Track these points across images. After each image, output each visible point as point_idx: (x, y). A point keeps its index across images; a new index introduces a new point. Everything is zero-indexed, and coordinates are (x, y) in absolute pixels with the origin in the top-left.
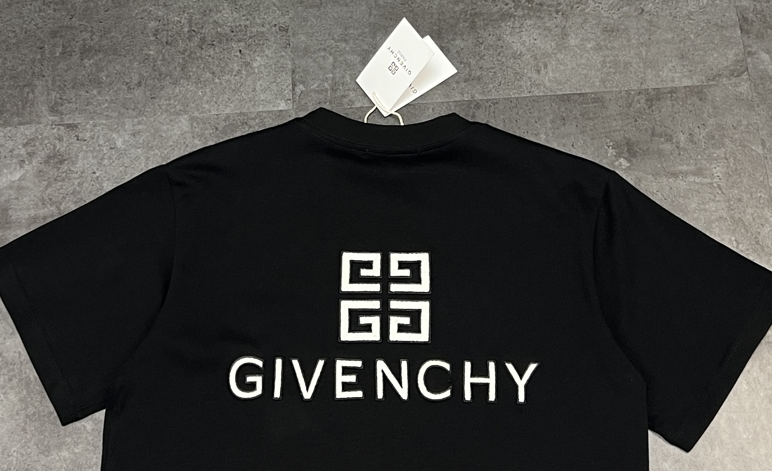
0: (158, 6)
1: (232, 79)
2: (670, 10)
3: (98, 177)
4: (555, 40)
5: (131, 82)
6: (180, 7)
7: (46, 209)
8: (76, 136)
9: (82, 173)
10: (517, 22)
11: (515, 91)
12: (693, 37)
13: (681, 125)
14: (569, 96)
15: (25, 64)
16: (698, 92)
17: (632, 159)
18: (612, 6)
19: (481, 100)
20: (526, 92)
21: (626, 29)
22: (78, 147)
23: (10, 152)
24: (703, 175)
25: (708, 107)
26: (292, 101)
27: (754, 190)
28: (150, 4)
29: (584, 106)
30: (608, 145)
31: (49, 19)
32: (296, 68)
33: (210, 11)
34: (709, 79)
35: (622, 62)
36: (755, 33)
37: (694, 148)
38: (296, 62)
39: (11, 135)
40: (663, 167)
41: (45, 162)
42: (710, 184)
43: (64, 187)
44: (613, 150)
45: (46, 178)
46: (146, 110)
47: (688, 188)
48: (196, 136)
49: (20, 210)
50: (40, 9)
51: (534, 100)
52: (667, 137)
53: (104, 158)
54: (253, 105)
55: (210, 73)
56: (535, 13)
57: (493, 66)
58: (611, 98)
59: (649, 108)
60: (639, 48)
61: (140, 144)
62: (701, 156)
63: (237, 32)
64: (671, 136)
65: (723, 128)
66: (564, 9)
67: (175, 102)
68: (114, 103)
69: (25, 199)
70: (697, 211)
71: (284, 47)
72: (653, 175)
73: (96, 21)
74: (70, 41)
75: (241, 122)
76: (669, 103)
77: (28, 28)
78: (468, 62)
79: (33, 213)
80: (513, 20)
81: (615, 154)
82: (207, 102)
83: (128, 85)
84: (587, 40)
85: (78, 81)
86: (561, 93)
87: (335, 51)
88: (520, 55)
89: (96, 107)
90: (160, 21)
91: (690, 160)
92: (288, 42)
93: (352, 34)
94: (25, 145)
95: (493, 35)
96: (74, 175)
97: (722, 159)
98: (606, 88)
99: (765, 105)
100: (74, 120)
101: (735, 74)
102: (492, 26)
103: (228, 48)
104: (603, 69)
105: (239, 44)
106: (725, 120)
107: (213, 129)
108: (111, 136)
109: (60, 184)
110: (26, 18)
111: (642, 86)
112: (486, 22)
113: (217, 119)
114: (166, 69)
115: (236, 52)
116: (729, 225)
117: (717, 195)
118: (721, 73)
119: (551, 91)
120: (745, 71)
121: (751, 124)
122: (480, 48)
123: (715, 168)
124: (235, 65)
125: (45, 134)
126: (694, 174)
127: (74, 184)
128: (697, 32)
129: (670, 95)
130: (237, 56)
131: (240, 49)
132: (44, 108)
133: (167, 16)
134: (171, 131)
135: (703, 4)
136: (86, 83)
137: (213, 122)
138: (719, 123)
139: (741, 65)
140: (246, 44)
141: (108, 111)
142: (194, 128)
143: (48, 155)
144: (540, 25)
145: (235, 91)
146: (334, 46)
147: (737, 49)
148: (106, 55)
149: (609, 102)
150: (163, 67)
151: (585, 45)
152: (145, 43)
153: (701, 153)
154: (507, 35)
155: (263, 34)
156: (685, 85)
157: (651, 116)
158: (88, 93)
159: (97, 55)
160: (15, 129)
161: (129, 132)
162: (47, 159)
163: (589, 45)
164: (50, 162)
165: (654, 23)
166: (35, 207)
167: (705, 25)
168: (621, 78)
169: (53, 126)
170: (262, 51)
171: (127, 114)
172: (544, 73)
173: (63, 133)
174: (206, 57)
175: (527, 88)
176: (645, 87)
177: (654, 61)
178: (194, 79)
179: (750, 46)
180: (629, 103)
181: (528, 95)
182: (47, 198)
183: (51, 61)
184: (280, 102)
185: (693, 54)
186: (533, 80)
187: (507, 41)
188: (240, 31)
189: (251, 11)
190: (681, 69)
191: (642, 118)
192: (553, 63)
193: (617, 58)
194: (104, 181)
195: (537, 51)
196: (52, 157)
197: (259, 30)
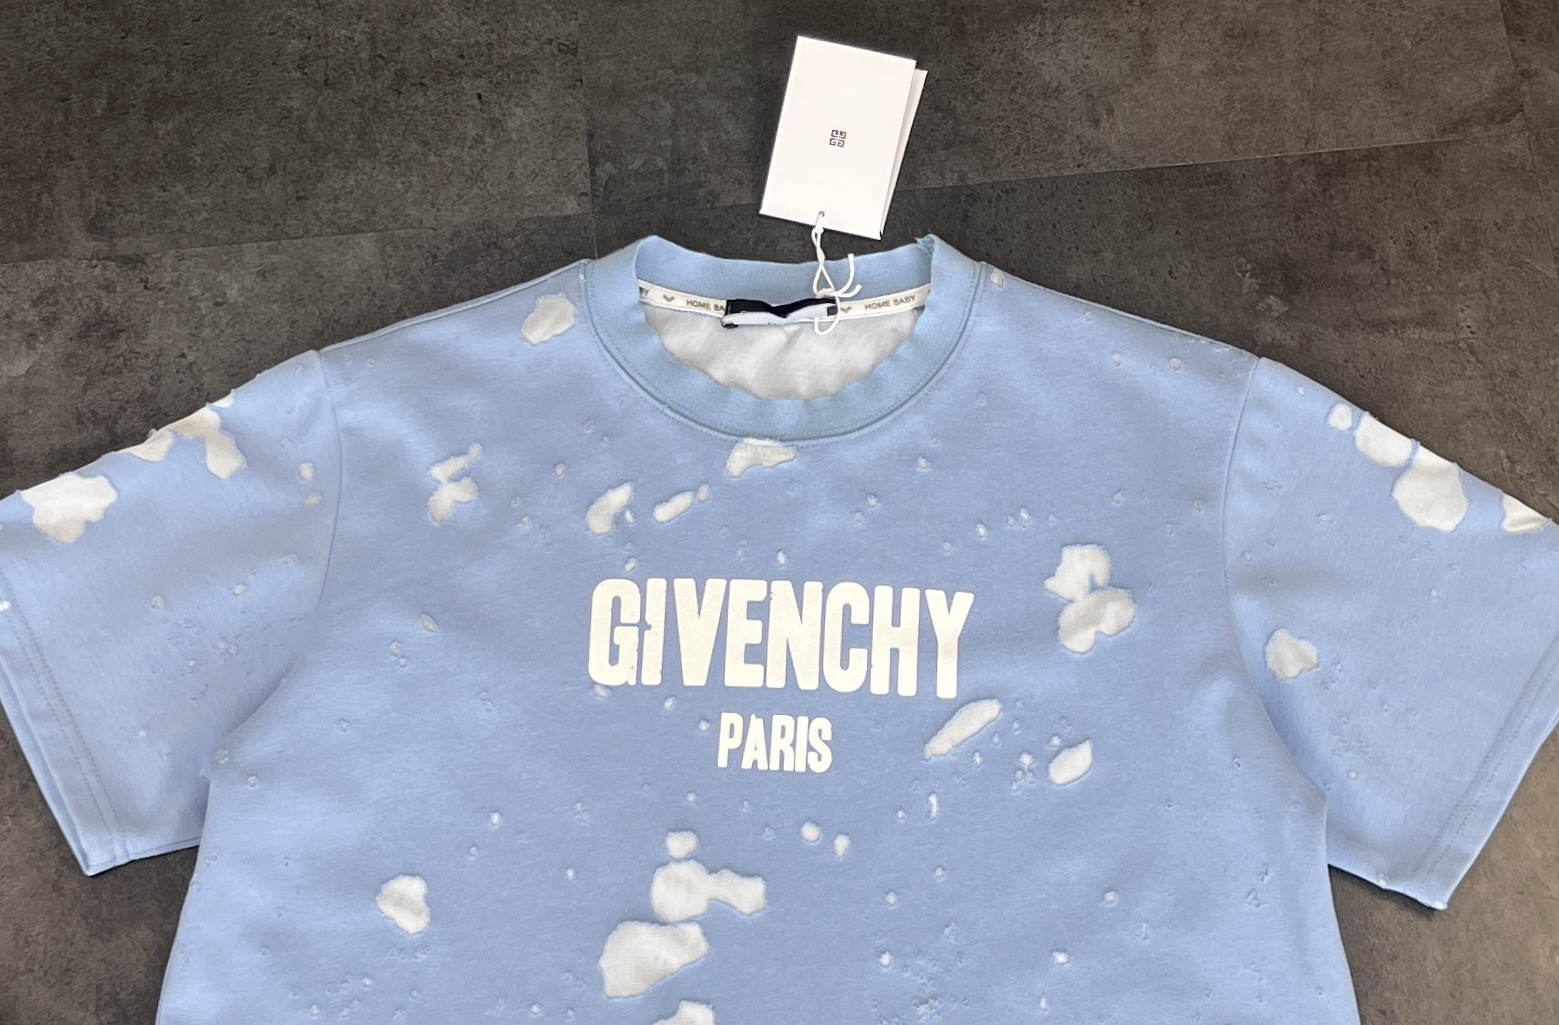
0: (305, 6)
1: (463, 154)
3: (191, 364)
4: (1127, 57)
5: (254, 165)
6: (350, 8)
7: (85, 433)
8: (142, 281)
9: (158, 356)
10: (1047, 22)
11: (1051, 164)
12: (1408, 43)
13: (1388, 225)
14: (1159, 171)
15: (31, 134)
16: (1424, 157)
17: (1292, 297)
19: (978, 185)
20: (1072, 165)
21: (1272, 32)
22: (148, 304)
23: (7, 317)
24: (1438, 324)
25: (1443, 186)
26: (590, 195)
27: (1542, 352)
29: (1191, 191)
30: (1244, 269)
31: (79, 40)
32: (595, 128)
33: (414, 15)
34: (1445, 130)
35: (1266, 98)
36: (1536, 31)
37: (1417, 270)
38: (597, 116)
39: (7, 282)
40: (1356, 312)
41: (80, 336)
42: (1453, 342)
43: (122, 387)
44: (1253, 280)
45: (84, 370)
46: (289, 222)
47: (1409, 352)
48: (392, 274)
49: (33, 435)
50: (57, 18)
51: (1088, 182)
52: (1363, 251)
53: (202, 325)
54: (510, 208)
55: (419, 144)
57: (1002, 113)
58: (1243, 172)
59: (1325, 190)
60: (1302, 69)
62: (1433, 287)
63: (470, 58)
64: (1369, 247)
65: (1475, 228)
67: (348, 205)
68: (222, 210)
69: (40, 414)
70: (1426, 400)
71: (570, 87)
72: (1336, 328)
73: (176, 42)
74: (124, 84)
75: (484, 244)
76: (1364, 179)
77: (34, 60)
78: (950, 107)
79: (57, 441)
80: (1040, 19)
81: (1257, 287)
82: (415, 202)
83: (249, 171)
84: (1193, 55)
85: (144, 167)
86: (1143, 166)
87: (677, 92)
88: (1056, 90)
89: (185, 219)
90: (309, 38)
91: (1410, 296)
92: (578, 77)
93: (708, 55)
94: (35, 303)
95: (1001, 51)
96: (142, 362)
97: (1475, 291)
98: (1236, 153)
100: (138, 247)
101: (1498, 120)
102: (997, 32)
103: (454, 91)
104: (1229, 114)
105: (476, 83)
106: (1480, 213)
107: (427, 258)
108: (214, 280)
109: (112, 380)
110: (29, 40)
111: (1309, 146)
112: (985, 25)
113: (435, 238)
114: (325, 136)
115: (472, 98)
116: (1495, 426)
117: (1467, 365)
118: (1468, 116)
119: (1124, 162)
120: (1517, 112)
121: (1533, 219)
122: (974, 77)
123: (1462, 311)
124: (471, 126)
125: (78, 278)
126: (1418, 324)
127: (141, 379)
128: (1415, 36)
129: (1366, 164)
130: (473, 107)
131: (479, 91)
132: (73, 225)
133: (325, 26)
134: (339, 264)
136: (161, 171)
137: (426, 245)
138: (1466, 220)
139: (1508, 98)
140: (491, 82)
141: (208, 228)
142: (386, 258)
143: (85, 322)
144: (1096, 27)
145: (471, 179)
146: (673, 81)
147: (1499, 66)
148: (199, 111)
149: (1242, 182)
150: (320, 133)
151: (1190, 66)
152: (280, 85)
153: (1433, 281)
154: (1028, 49)
155: (526, 61)
156: (1395, 144)
157: (1327, 206)
158: (165, 191)
159: (181, 112)
160: (15, 268)
161: (253, 270)
162: (83, 329)
163: (1199, 67)
164: (90, 336)
165: (1329, 17)
166: (62, 428)
167: (1432, 18)
168: (1264, 131)
169: (95, 262)
170: (524, 95)
171: (248, 235)
172: (1108, 126)
173: (114, 274)
174: (410, 112)
175: (1074, 158)
176: (1314, 149)
177: (1332, 96)
178: (388, 156)
179: (1526, 59)
180: (1282, 182)
181: (1076, 173)
182: (86, 410)
183: (86, 126)
184: (566, 199)
185: (1411, 79)
186: (1085, 141)
187: (1029, 63)
188: (476, 55)
189: (499, 13)
190: (1388, 111)
191: (1310, 213)
192: (1126, 104)
193: (1255, 91)
194: (205, 372)
195: (1092, 81)
196: (94, 325)
197: (516, 52)
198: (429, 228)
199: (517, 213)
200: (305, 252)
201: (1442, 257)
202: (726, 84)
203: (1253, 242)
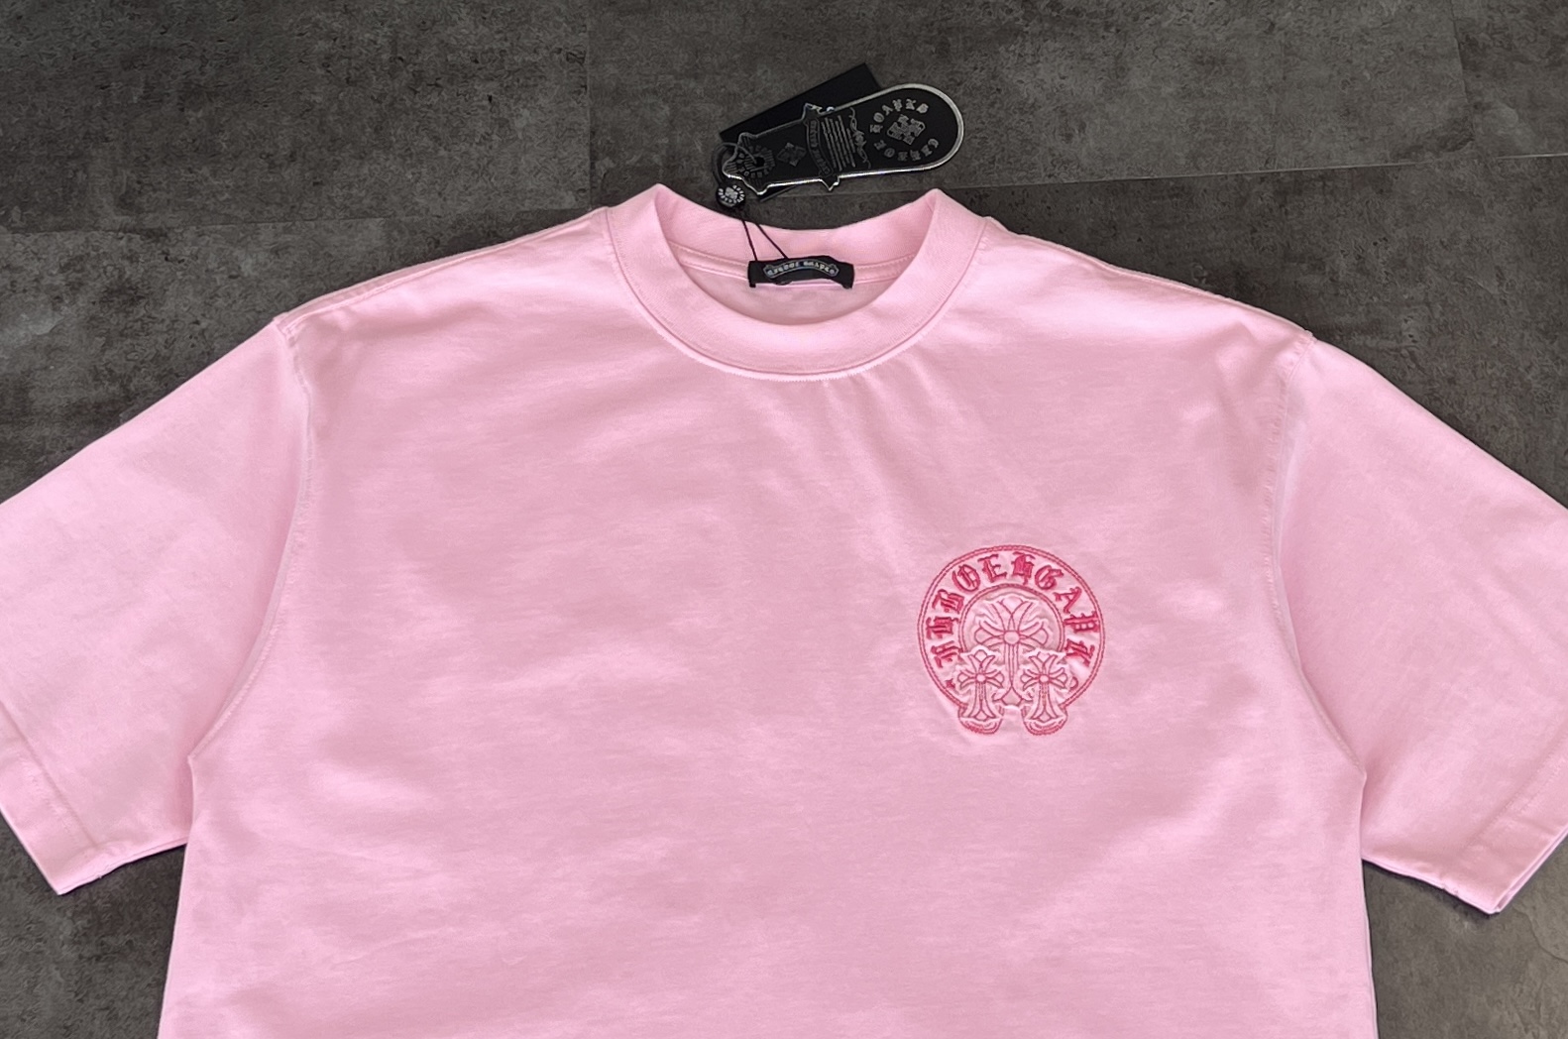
0: (334, 11)
1: (472, 150)
2: (1326, 25)
3: (203, 331)
4: (1101, 78)
5: (276, 152)
6: (375, 14)
7: (101, 389)
8: (163, 253)
9: (173, 322)
10: (1028, 44)
11: (1024, 173)
12: (1368, 75)
13: (1340, 240)
14: (1125, 183)
15: (71, 117)
16: (1377, 180)
18: (1214, 17)
19: (956, 190)
20: (1043, 175)
21: (1239, 61)
22: (167, 275)
23: (36, 280)
24: (1382, 333)
25: (1393, 206)
26: (588, 191)
28: (316, 7)
29: (1154, 202)
30: (1202, 276)
31: (122, 33)
32: (598, 126)
33: (434, 22)
34: (1398, 155)
35: (1230, 120)
36: (1490, 69)
37: (1365, 283)
38: (599, 114)
39: (39, 250)
41: (101, 301)
42: (1396, 350)
43: (138, 348)
45: (104, 331)
46: (305, 205)
48: (396, 257)
49: (52, 389)
50: (103, 15)
52: (1314, 263)
53: (217, 295)
54: (512, 200)
55: (431, 139)
56: (1063, 29)
57: (980, 126)
58: (1205, 186)
59: (1281, 206)
60: (1265, 95)
61: (287, 269)
62: (1379, 297)
63: (484, 62)
64: (1321, 259)
65: (1422, 247)
66: (1120, 22)
67: (360, 192)
68: (243, 192)
69: (60, 370)
73: (212, 38)
74: (161, 75)
75: (484, 232)
76: (1319, 198)
77: (78, 51)
79: (74, 396)
80: (1020, 41)
82: (423, 192)
83: (271, 158)
84: (1162, 79)
85: (174, 150)
86: (1111, 178)
87: (675, 95)
88: (1033, 105)
89: (208, 199)
90: (335, 40)
91: (1356, 306)
92: (582, 83)
93: (707, 63)
94: (63, 269)
95: (982, 69)
96: (158, 327)
97: (1419, 304)
98: (1198, 169)
99: (1505, 204)
100: (163, 222)
101: (1449, 147)
102: (980, 51)
103: (466, 93)
104: (1194, 133)
105: (488, 86)
106: (1427, 232)
107: (430, 243)
108: (230, 255)
109: (129, 341)
110: (76, 32)
111: (1268, 166)
112: (969, 44)
113: (440, 223)
114: (344, 128)
115: (483, 100)
117: (1407, 371)
118: (1421, 143)
119: (1092, 174)
120: (1467, 140)
121: (1477, 239)
122: (955, 92)
123: (1406, 321)
124: (480, 124)
125: (105, 248)
126: (1364, 332)
127: (156, 342)
128: (1375, 68)
129: (1321, 183)
130: (483, 108)
131: (490, 94)
133: (351, 29)
134: (347, 246)
135: (1390, 15)
136: (189, 154)
137: (431, 229)
138: (1414, 237)
139: (1460, 128)
140: (501, 85)
141: (229, 208)
142: (392, 241)
143: (108, 288)
144: (1072, 50)
145: (477, 172)
146: (672, 86)
147: (1453, 98)
148: (228, 101)
149: (1203, 195)
150: (339, 125)
151: (1159, 88)
152: (305, 81)
153: (1379, 292)
154: (1008, 68)
155: (536, 67)
156: (1350, 167)
157: (1284, 222)
158: (191, 173)
159: (210, 100)
160: (46, 237)
161: (267, 247)
162: (106, 294)
163: (1168, 90)
164: (112, 301)
165: (1294, 48)
166: (80, 384)
167: (1392, 53)
168: (1227, 150)
169: (121, 234)
170: (532, 98)
171: (265, 213)
172: (1079, 140)
173: (138, 246)
174: (423, 109)
175: (1045, 170)
176: (1273, 168)
177: (1292, 120)
178: (399, 149)
179: (1480, 93)
180: (1241, 197)
181: (1047, 182)
182: (103, 368)
183: (122, 111)
184: (565, 194)
185: (1368, 108)
186: (1057, 154)
187: (1006, 80)
188: (490, 60)
189: (513, 23)
190: (1345, 136)
191: (1266, 226)
192: (1096, 121)
193: (1220, 114)
194: (216, 338)
195: (1066, 99)
196: (116, 291)
197: (527, 59)
198: (433, 216)
199: (518, 205)
200: (317, 233)
201: (1390, 271)
202: (723, 90)
203: (1210, 251)
